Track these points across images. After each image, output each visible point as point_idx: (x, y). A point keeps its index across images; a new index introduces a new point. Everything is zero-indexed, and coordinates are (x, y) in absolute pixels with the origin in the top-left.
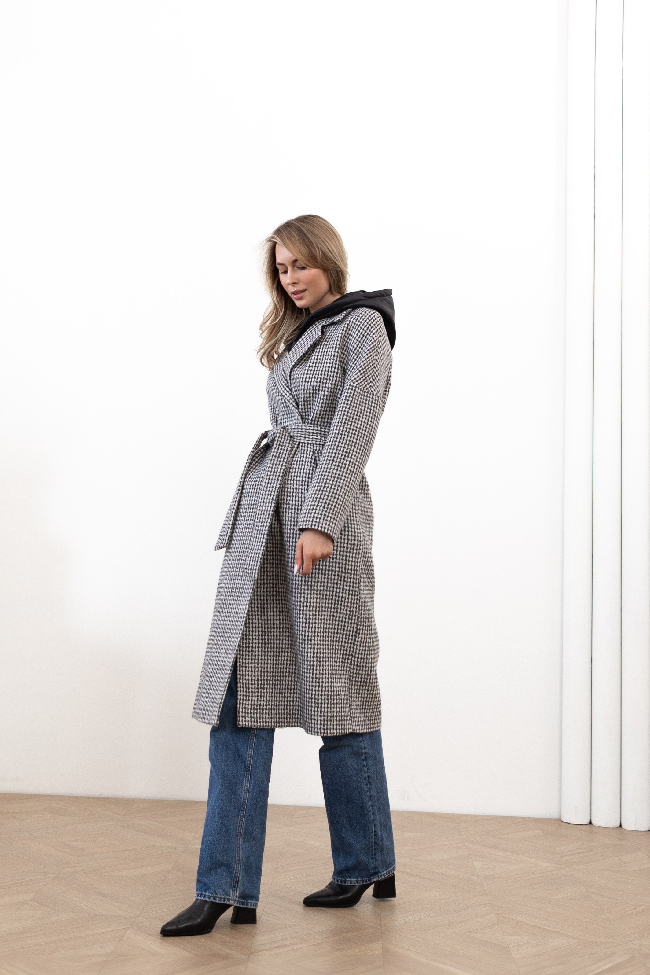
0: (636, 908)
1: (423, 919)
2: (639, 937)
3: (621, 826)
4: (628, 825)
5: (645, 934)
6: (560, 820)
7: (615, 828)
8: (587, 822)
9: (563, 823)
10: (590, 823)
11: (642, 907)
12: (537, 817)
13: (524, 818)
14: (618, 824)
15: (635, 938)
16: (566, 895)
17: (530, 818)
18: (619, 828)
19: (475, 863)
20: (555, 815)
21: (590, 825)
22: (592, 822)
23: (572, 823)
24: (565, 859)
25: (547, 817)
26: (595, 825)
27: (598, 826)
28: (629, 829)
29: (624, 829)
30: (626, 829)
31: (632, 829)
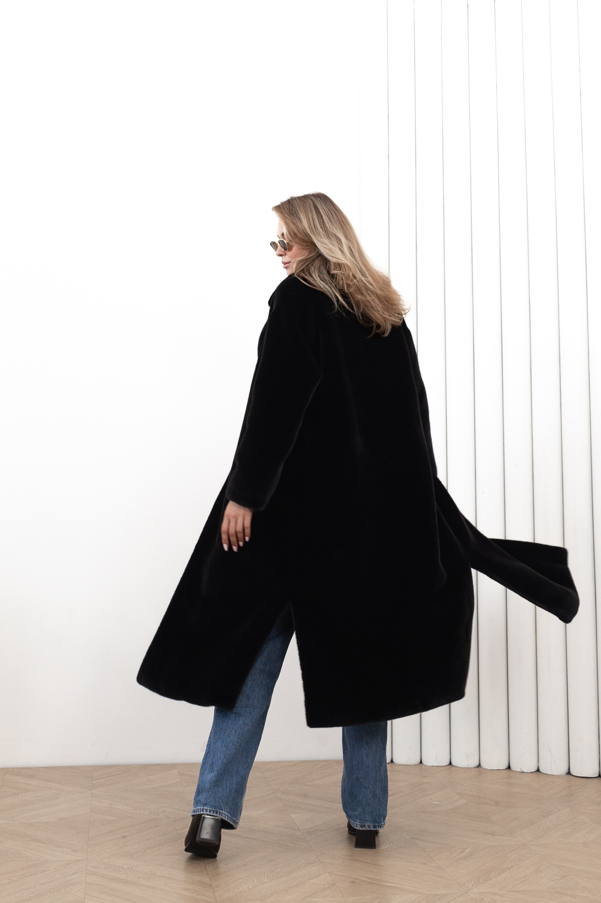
1: (257, 886)
3: (421, 762)
4: (428, 761)
5: (481, 881)
7: (416, 765)
11: (467, 850)
13: (327, 761)
14: (419, 761)
15: (472, 886)
17: (331, 760)
18: (420, 765)
19: (293, 816)
26: (396, 763)
27: (400, 764)
28: (430, 765)
29: (425, 765)
30: (428, 765)
31: (433, 765)
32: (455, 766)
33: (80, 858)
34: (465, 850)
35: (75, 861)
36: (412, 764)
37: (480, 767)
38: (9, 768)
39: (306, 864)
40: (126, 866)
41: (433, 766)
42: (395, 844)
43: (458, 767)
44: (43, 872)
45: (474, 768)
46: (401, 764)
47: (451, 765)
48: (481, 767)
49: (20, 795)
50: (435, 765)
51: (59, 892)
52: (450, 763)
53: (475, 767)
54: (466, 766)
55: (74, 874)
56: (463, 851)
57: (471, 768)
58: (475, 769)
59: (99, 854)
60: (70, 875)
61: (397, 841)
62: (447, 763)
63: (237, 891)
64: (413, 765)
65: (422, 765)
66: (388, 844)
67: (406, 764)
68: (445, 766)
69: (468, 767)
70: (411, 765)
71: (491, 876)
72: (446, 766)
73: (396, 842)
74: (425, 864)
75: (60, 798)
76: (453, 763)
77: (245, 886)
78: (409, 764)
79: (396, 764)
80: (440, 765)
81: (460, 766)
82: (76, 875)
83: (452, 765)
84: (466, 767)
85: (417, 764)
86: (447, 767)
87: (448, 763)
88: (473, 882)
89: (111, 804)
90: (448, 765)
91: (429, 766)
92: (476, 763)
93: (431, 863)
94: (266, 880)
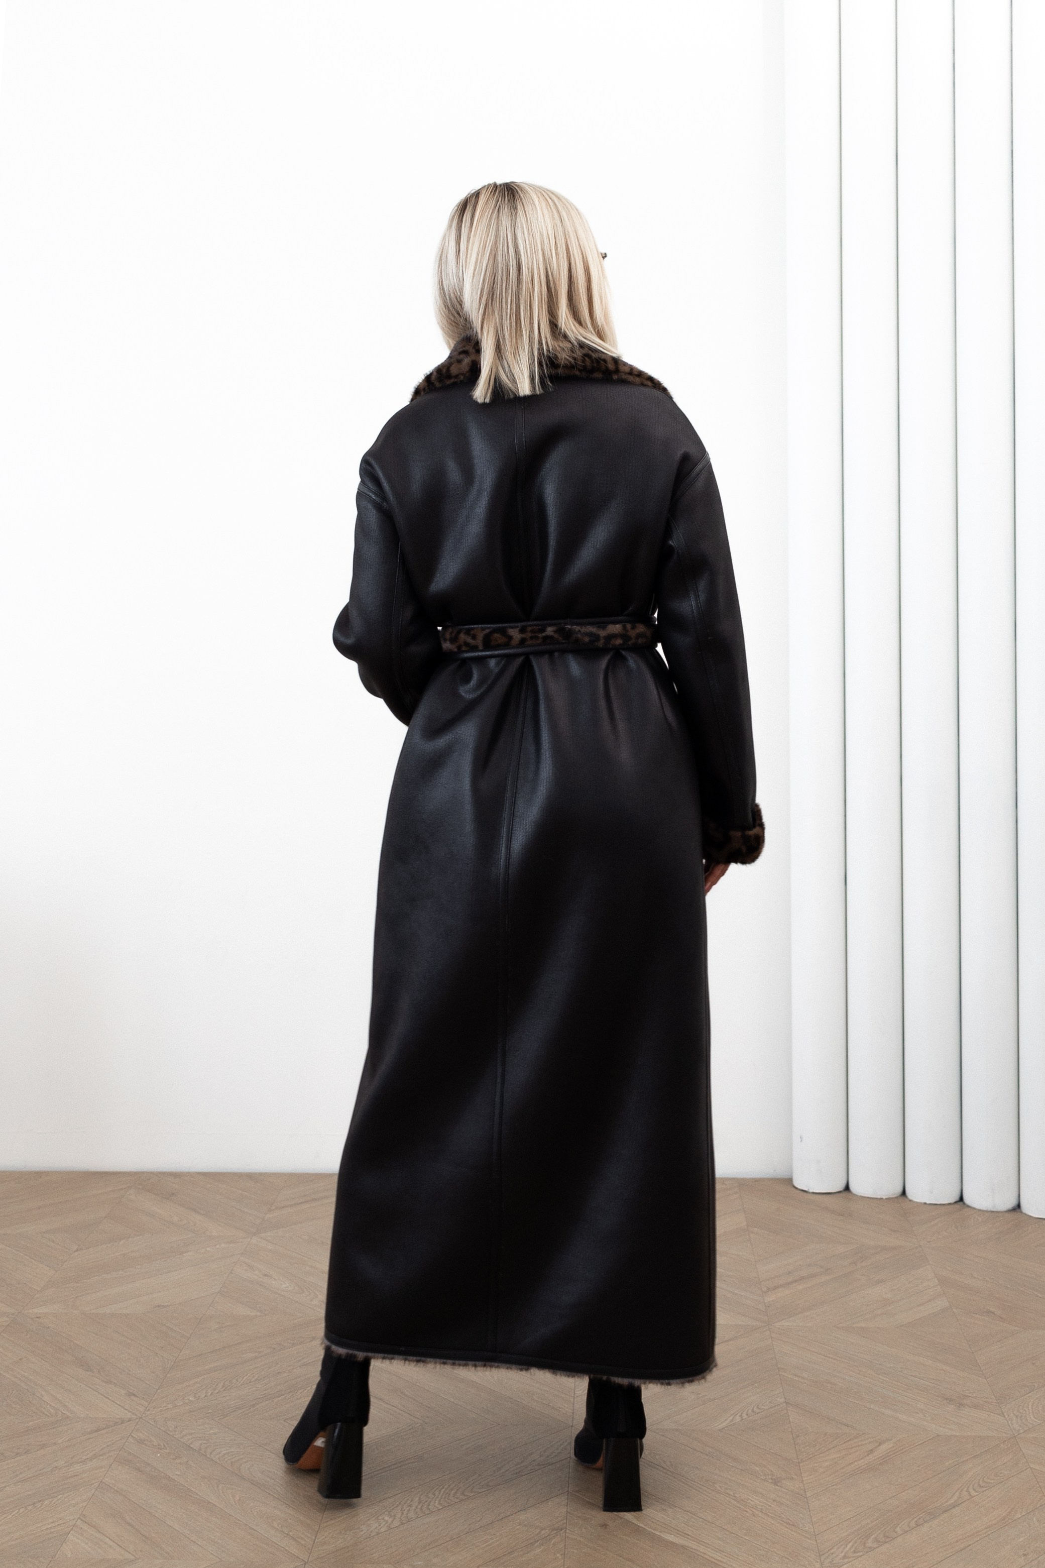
0: (871, 1451)
2: (855, 1552)
3: (904, 1193)
4: (919, 1193)
5: (869, 1543)
6: (789, 1183)
7: (892, 1198)
8: (840, 1186)
9: (794, 1189)
10: (847, 1188)
11: (885, 1447)
12: (749, 1176)
14: (900, 1190)
15: (845, 1557)
16: (738, 1418)
18: (901, 1199)
20: (781, 1173)
21: (845, 1194)
22: (852, 1187)
23: (811, 1191)
24: (770, 1298)
25: (767, 1176)
26: (854, 1193)
27: (861, 1197)
28: (918, 1201)
29: (910, 1201)
30: (915, 1200)
31: (923, 1201)
32: (968, 1206)
33: (129, 1415)
34: (880, 1444)
35: (116, 1424)
36: (884, 1198)
37: (1018, 1210)
38: (143, 1173)
39: (539, 1465)
40: (196, 1445)
41: (925, 1204)
42: (745, 1416)
43: (974, 1209)
44: (43, 1446)
45: (1005, 1212)
46: (863, 1195)
47: (961, 1203)
48: (1020, 1212)
49: (122, 1242)
50: (928, 1202)
51: (39, 1505)
52: (961, 1199)
53: (1009, 1211)
54: (990, 1208)
55: (91, 1459)
56: (876, 1448)
57: (1000, 1212)
58: (1007, 1215)
59: (170, 1406)
60: (84, 1462)
61: (753, 1411)
62: (954, 1197)
63: (362, 1533)
64: (886, 1199)
65: (904, 1198)
66: (731, 1418)
67: (873, 1197)
68: (950, 1204)
69: (994, 1210)
70: (882, 1199)
71: (898, 1529)
72: (949, 1207)
73: (750, 1411)
74: (776, 1482)
75: (185, 1255)
76: (968, 1199)
77: (386, 1518)
78: (878, 1197)
79: (854, 1195)
80: (939, 1203)
81: (977, 1207)
82: (95, 1460)
83: (964, 1203)
84: (989, 1210)
85: (894, 1196)
86: (952, 1206)
87: (957, 1198)
88: (851, 1544)
89: (266, 1275)
90: (956, 1202)
92: (1011, 1203)
93: (792, 1479)
94: (436, 1504)
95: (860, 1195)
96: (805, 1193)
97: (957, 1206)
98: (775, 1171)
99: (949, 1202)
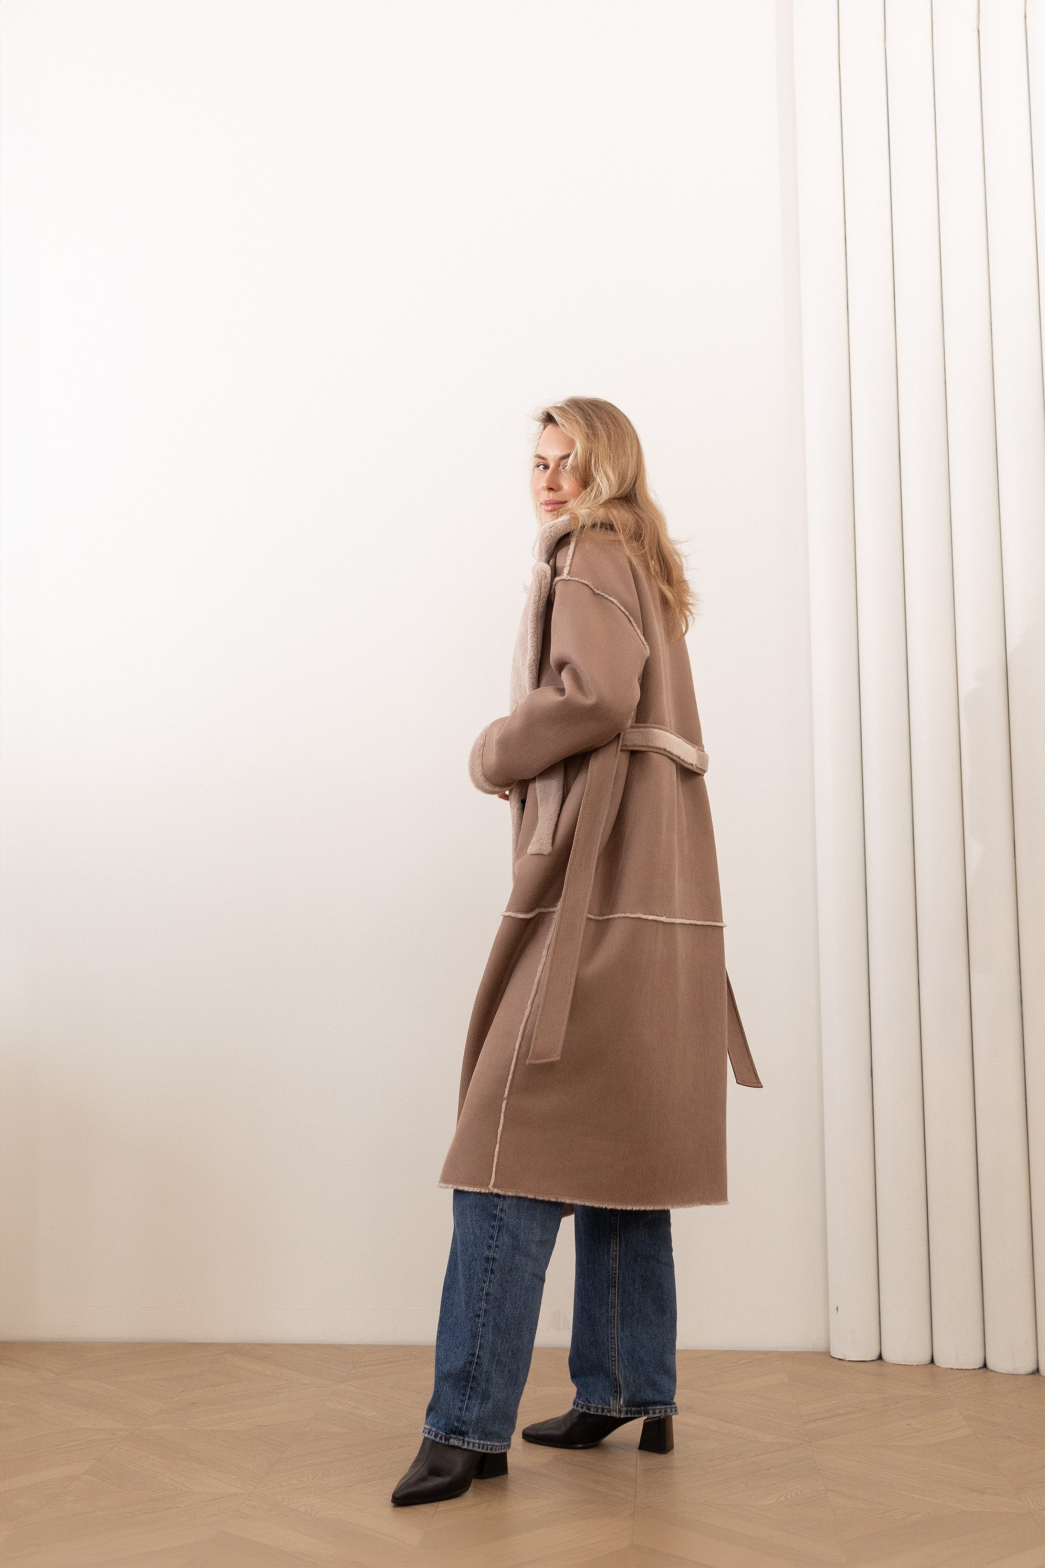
3: (932, 1361)
4: (944, 1360)
6: (827, 1354)
7: (921, 1365)
8: (874, 1355)
9: (833, 1359)
10: (880, 1357)
13: (766, 1353)
14: (928, 1358)
17: (776, 1351)
18: (930, 1366)
20: (820, 1347)
21: (879, 1362)
22: (884, 1356)
23: (847, 1359)
25: (807, 1349)
26: (887, 1361)
27: (893, 1364)
29: (938, 1367)
30: (942, 1366)
31: (951, 1367)
32: (992, 1371)
36: (914, 1364)
37: (1036, 1373)
41: (952, 1369)
43: (997, 1372)
45: (1025, 1375)
46: (894, 1362)
47: (985, 1369)
48: (1040, 1375)
50: (954, 1368)
52: (985, 1366)
53: (1029, 1374)
54: (1011, 1371)
57: (1020, 1375)
58: (1026, 1377)
62: (979, 1363)
64: (916, 1365)
65: (935, 1367)
67: (903, 1363)
69: (1016, 1373)
70: (912, 1365)
72: (973, 1371)
75: (280, 1395)
76: (990, 1365)
78: (909, 1364)
79: (888, 1363)
80: (963, 1368)
81: (1000, 1371)
83: (988, 1369)
84: (1010, 1373)
85: (924, 1364)
86: (977, 1371)
87: (981, 1364)
90: (980, 1368)
91: (944, 1368)
92: (1031, 1367)
95: (891, 1362)
96: (842, 1361)
97: (981, 1371)
98: (813, 1345)
99: (974, 1368)
